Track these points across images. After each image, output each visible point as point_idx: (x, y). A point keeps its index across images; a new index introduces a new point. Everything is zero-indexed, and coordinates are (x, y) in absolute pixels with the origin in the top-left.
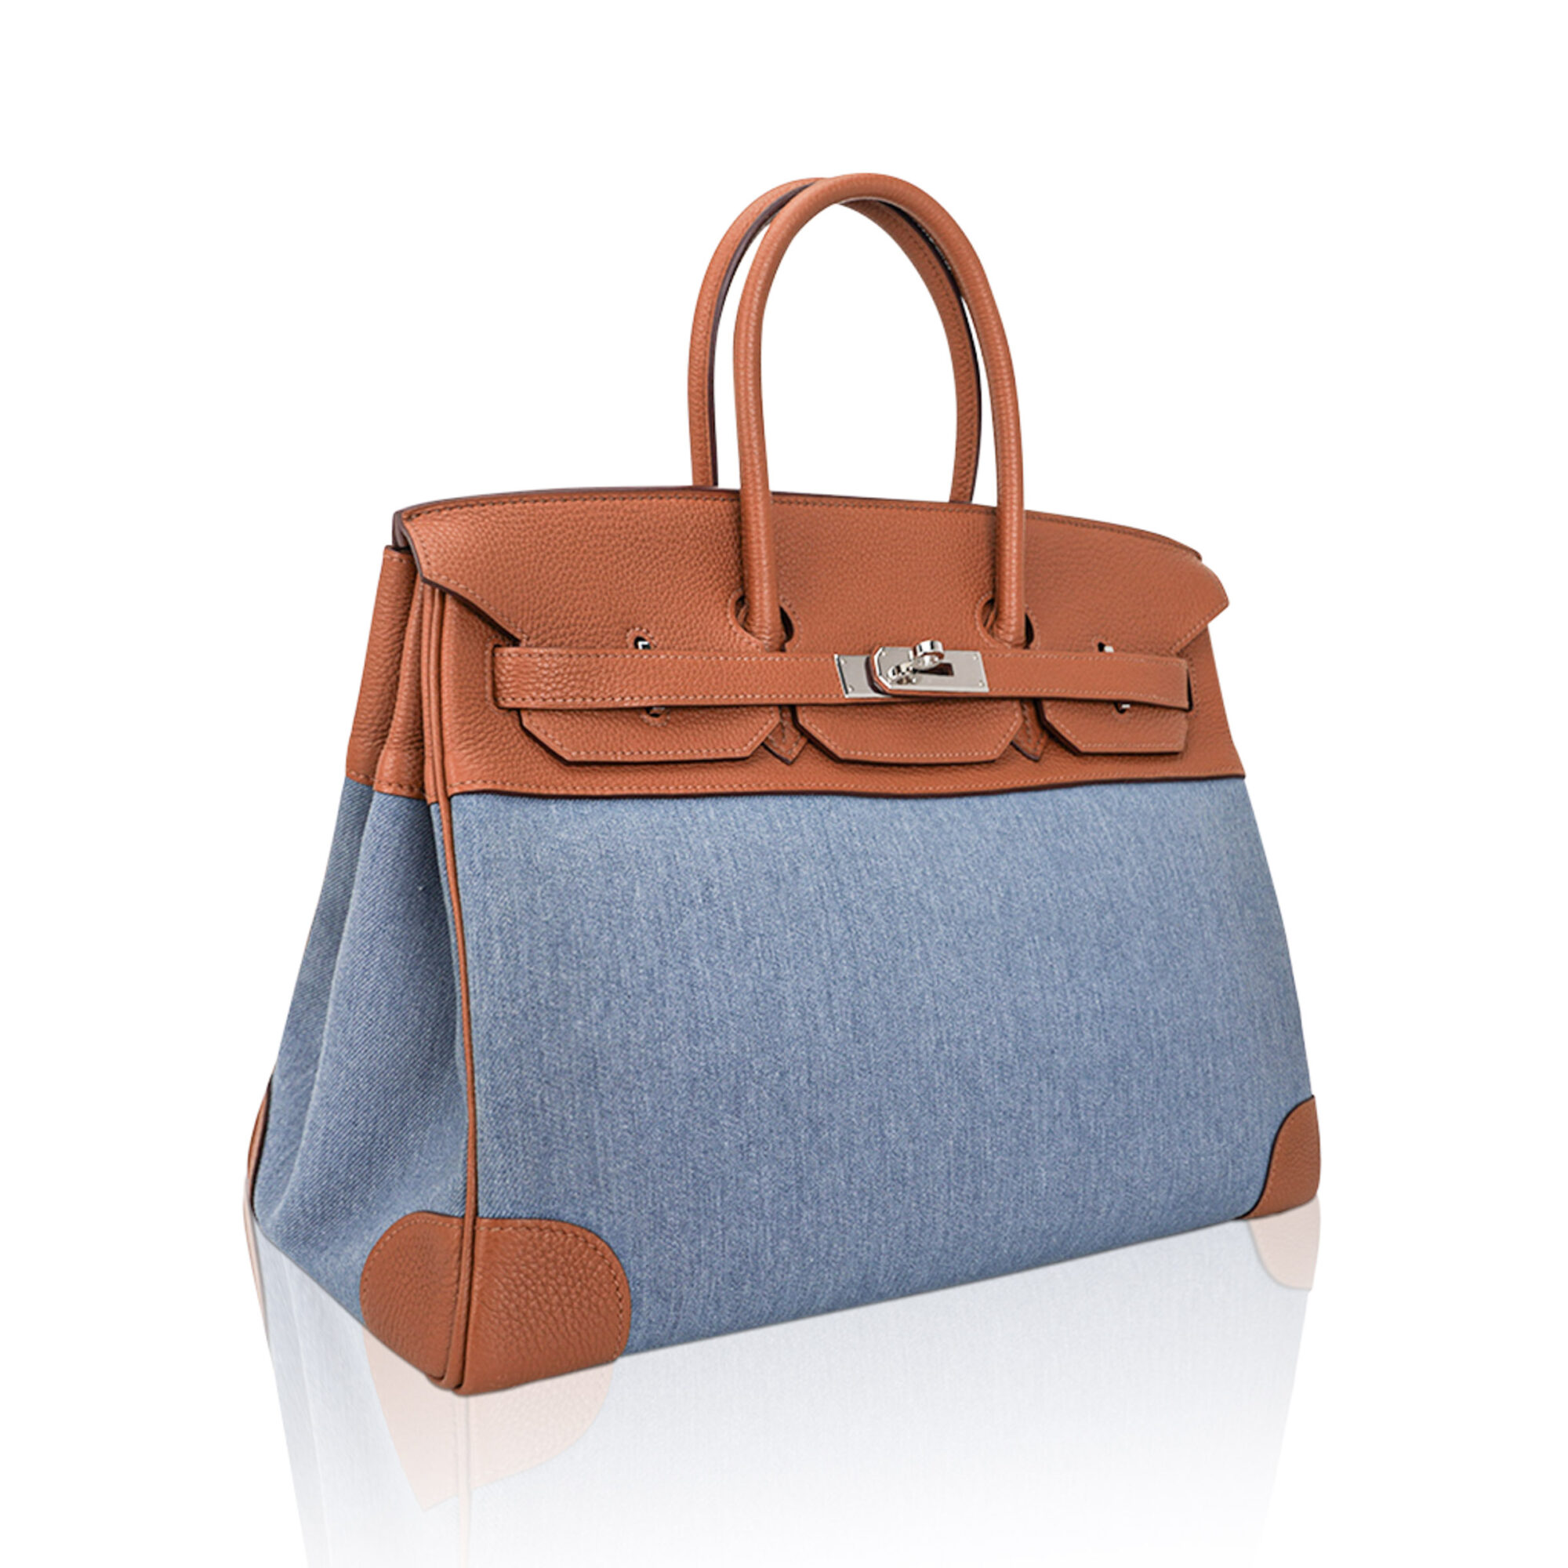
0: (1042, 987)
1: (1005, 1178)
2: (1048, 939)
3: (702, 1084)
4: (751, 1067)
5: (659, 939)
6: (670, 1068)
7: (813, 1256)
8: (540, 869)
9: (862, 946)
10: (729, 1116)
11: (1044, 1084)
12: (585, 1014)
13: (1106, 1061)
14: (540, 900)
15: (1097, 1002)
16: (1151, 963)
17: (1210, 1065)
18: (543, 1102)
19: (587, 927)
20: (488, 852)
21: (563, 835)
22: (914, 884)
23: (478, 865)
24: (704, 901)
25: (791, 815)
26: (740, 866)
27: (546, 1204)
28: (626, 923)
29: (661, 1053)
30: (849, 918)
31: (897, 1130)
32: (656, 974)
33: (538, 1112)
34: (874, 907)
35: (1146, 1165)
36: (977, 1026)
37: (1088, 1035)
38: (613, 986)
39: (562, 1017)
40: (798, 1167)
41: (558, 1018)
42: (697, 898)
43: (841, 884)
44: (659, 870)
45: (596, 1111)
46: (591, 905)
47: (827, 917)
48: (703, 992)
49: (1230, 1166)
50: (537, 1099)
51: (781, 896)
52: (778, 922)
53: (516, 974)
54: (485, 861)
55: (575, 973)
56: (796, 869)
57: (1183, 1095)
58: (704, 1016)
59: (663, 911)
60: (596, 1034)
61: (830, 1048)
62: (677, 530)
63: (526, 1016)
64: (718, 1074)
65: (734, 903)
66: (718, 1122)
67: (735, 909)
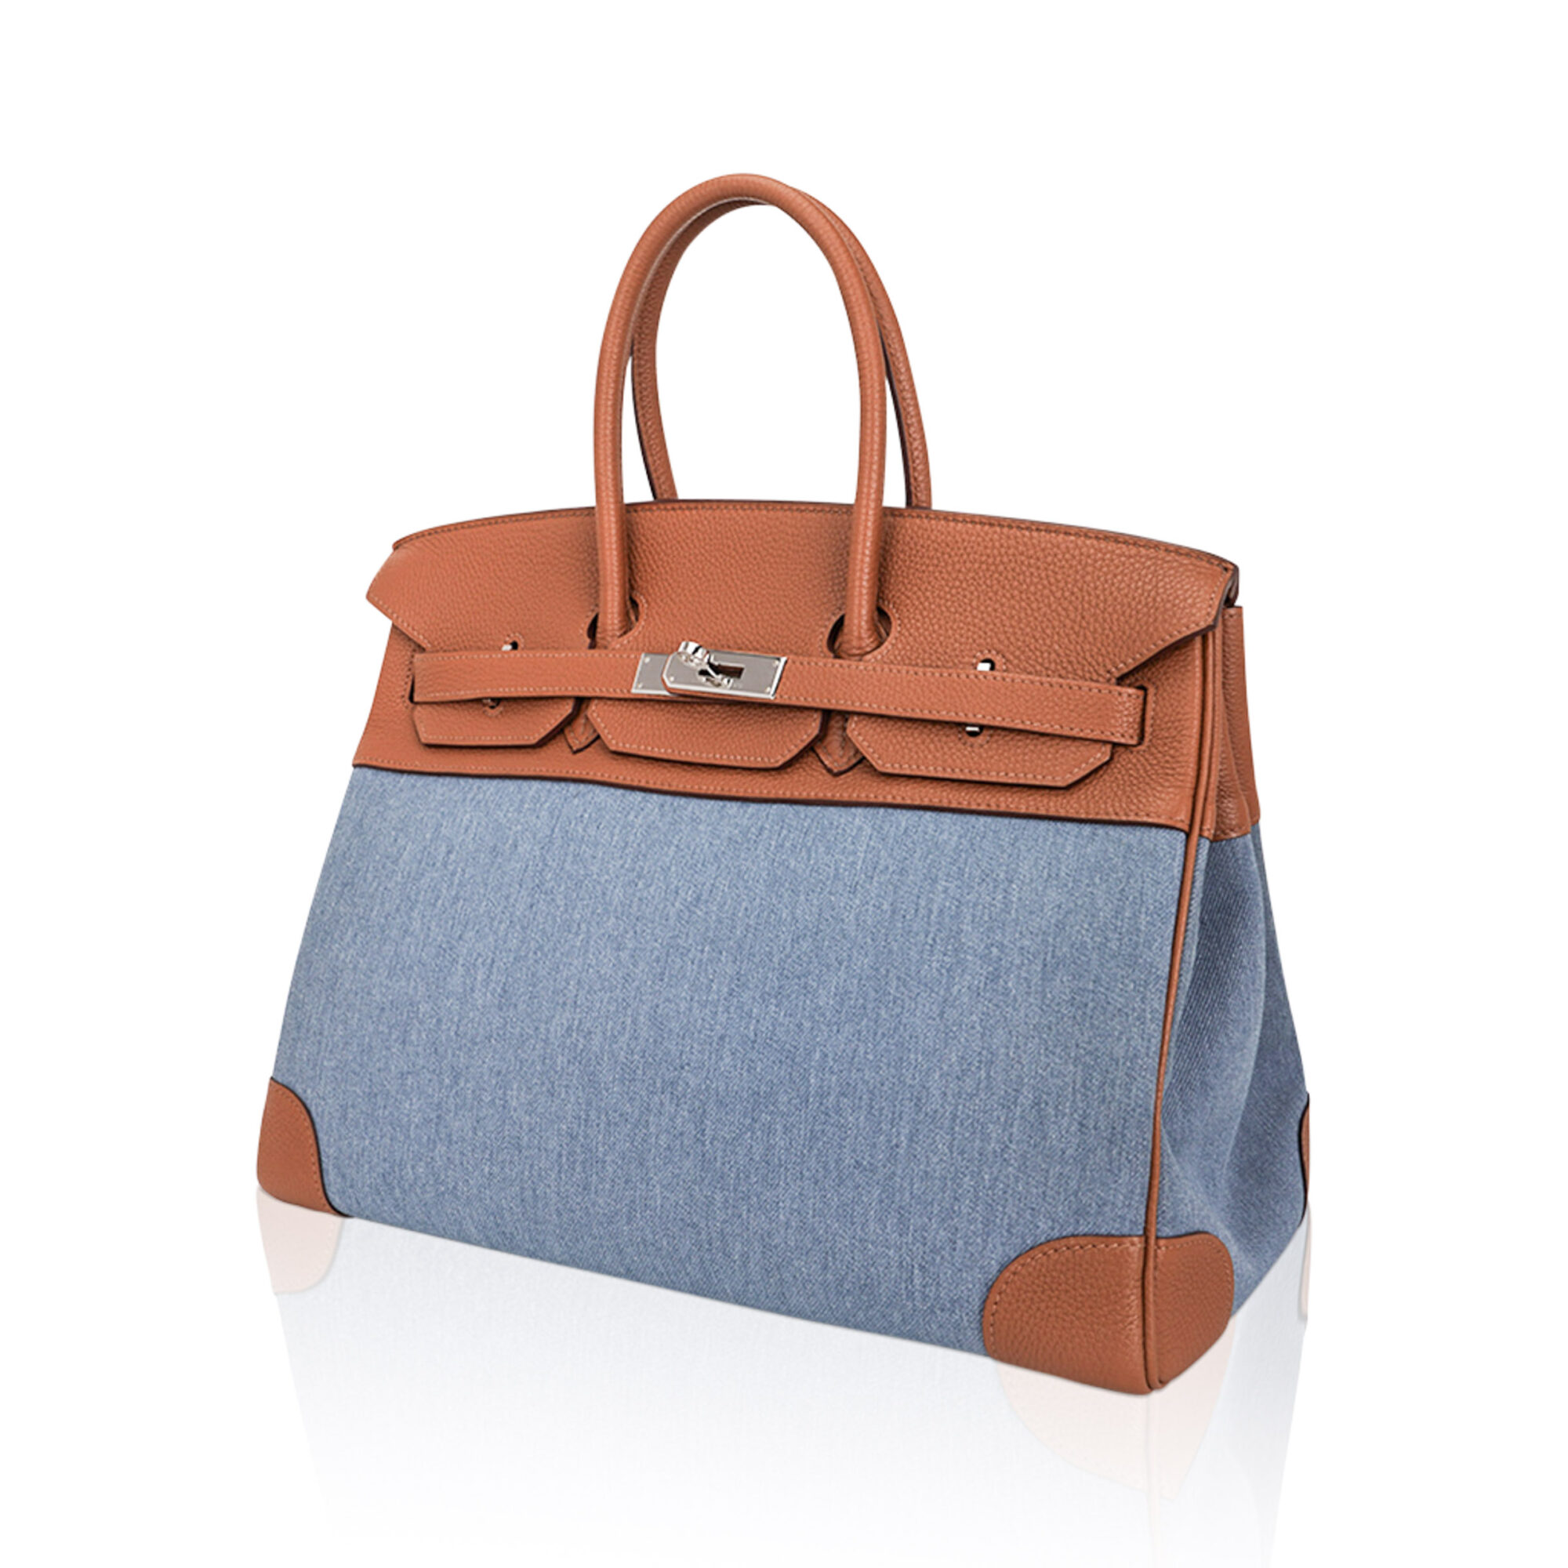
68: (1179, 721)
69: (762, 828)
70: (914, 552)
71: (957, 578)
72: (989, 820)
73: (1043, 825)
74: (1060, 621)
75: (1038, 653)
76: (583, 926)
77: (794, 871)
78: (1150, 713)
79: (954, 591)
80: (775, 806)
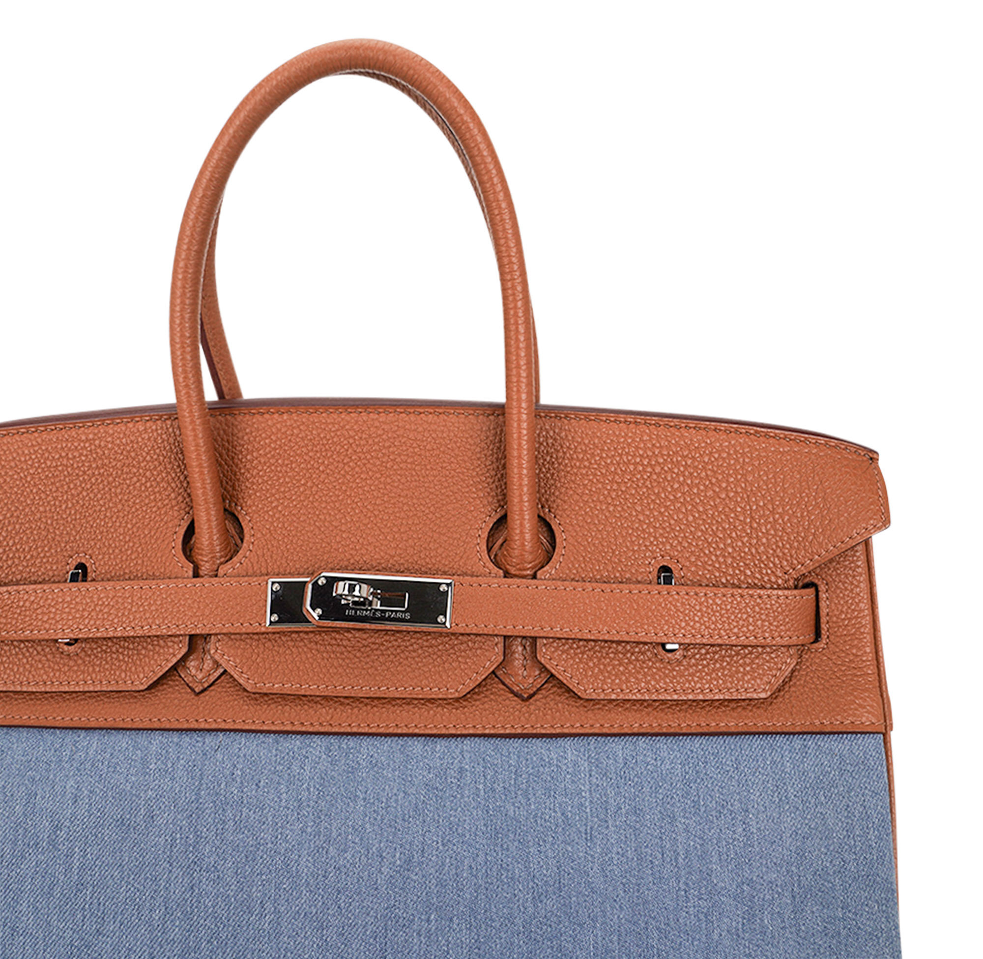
62: (133, 454)
68: (856, 617)
69: (461, 770)
70: (561, 454)
71: (612, 482)
72: (704, 740)
73: (757, 742)
74: (730, 523)
75: (713, 558)
76: (268, 905)
77: (515, 819)
78: (824, 611)
79: (614, 495)
80: (467, 741)
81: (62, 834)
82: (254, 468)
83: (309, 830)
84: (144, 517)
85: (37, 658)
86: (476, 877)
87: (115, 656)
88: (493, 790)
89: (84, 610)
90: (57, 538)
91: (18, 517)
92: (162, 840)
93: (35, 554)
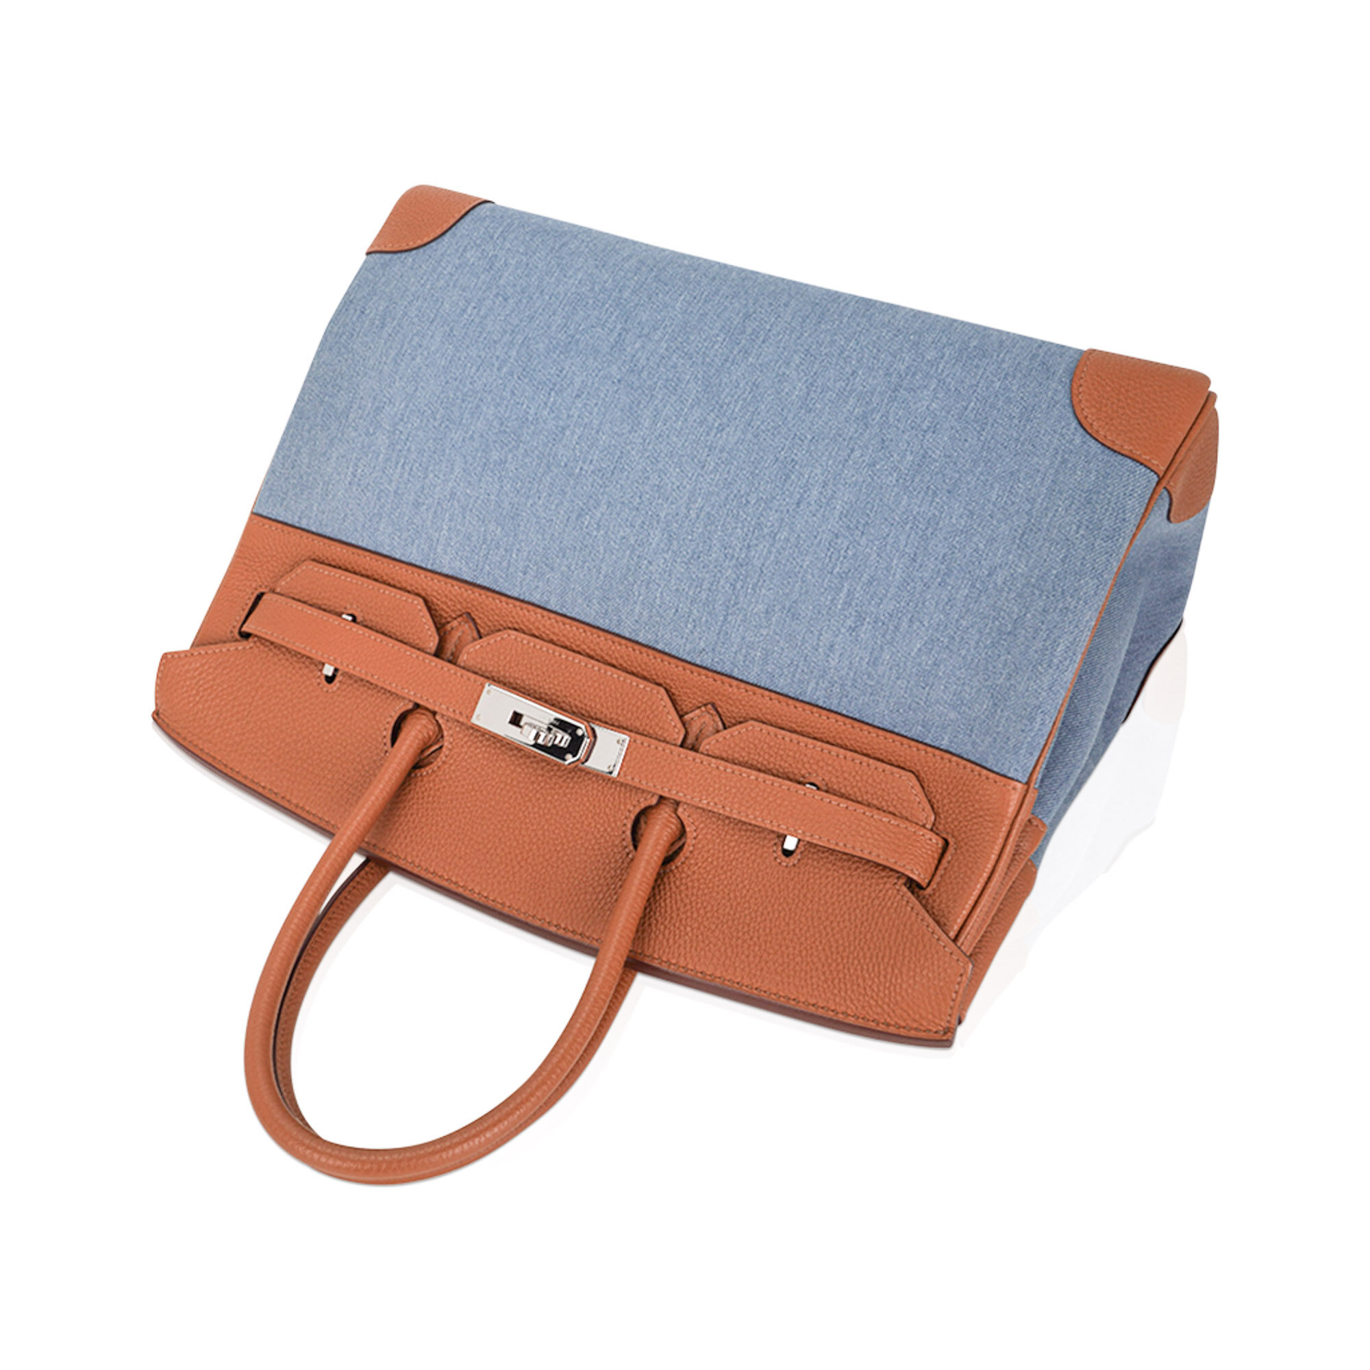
0: (598, 432)
1: (715, 317)
2: (566, 465)
3: (944, 486)
4: (897, 481)
5: (920, 605)
6: (965, 509)
7: (910, 340)
8: (989, 695)
9: (745, 530)
10: (933, 456)
11: (643, 362)
12: (1012, 575)
13: (572, 353)
14: (1005, 673)
15: (552, 399)
16: (478, 407)
17: (469, 311)
18: (1079, 527)
19: (976, 637)
20: (1026, 725)
21: (953, 715)
22: (665, 559)
23: (1039, 719)
24: (864, 619)
25: (741, 658)
26: (817, 633)
27: (1109, 461)
28: (941, 628)
29: (966, 522)
30: (743, 556)
31: (795, 388)
32: (939, 580)
33: (1085, 523)
34: (714, 555)
35: (579, 270)
36: (678, 428)
37: (578, 380)
38: (978, 586)
39: (1033, 580)
40: (893, 399)
41: (1037, 580)
42: (869, 623)
43: (733, 586)
44: (888, 657)
45: (1037, 506)
46: (963, 652)
47: (763, 565)
48: (907, 550)
49: (496, 236)
50: (1082, 532)
51: (794, 597)
52: (810, 577)
53: (1055, 627)
54: (1032, 720)
55: (1005, 608)
56: (767, 612)
57: (511, 301)
58: (917, 533)
59: (905, 625)
60: (1011, 557)
61: (821, 465)
63: (1063, 593)
64: (928, 488)
65: (839, 607)
66: (945, 456)
67: (841, 601)
69: (525, 573)
72: (360, 544)
73: (328, 531)
76: (693, 515)
77: (498, 524)
80: (516, 595)
81: (849, 622)
82: (601, 885)
83: (646, 562)
84: (714, 877)
85: (846, 783)
86: (538, 491)
87: (772, 759)
88: (506, 550)
89: (780, 805)
90: (799, 887)
91: (827, 919)
92: (763, 591)
93: (823, 879)
